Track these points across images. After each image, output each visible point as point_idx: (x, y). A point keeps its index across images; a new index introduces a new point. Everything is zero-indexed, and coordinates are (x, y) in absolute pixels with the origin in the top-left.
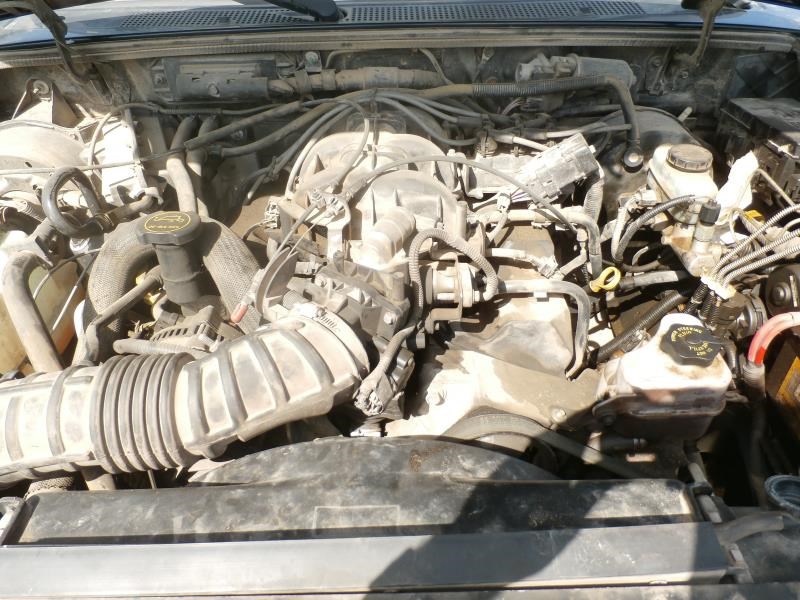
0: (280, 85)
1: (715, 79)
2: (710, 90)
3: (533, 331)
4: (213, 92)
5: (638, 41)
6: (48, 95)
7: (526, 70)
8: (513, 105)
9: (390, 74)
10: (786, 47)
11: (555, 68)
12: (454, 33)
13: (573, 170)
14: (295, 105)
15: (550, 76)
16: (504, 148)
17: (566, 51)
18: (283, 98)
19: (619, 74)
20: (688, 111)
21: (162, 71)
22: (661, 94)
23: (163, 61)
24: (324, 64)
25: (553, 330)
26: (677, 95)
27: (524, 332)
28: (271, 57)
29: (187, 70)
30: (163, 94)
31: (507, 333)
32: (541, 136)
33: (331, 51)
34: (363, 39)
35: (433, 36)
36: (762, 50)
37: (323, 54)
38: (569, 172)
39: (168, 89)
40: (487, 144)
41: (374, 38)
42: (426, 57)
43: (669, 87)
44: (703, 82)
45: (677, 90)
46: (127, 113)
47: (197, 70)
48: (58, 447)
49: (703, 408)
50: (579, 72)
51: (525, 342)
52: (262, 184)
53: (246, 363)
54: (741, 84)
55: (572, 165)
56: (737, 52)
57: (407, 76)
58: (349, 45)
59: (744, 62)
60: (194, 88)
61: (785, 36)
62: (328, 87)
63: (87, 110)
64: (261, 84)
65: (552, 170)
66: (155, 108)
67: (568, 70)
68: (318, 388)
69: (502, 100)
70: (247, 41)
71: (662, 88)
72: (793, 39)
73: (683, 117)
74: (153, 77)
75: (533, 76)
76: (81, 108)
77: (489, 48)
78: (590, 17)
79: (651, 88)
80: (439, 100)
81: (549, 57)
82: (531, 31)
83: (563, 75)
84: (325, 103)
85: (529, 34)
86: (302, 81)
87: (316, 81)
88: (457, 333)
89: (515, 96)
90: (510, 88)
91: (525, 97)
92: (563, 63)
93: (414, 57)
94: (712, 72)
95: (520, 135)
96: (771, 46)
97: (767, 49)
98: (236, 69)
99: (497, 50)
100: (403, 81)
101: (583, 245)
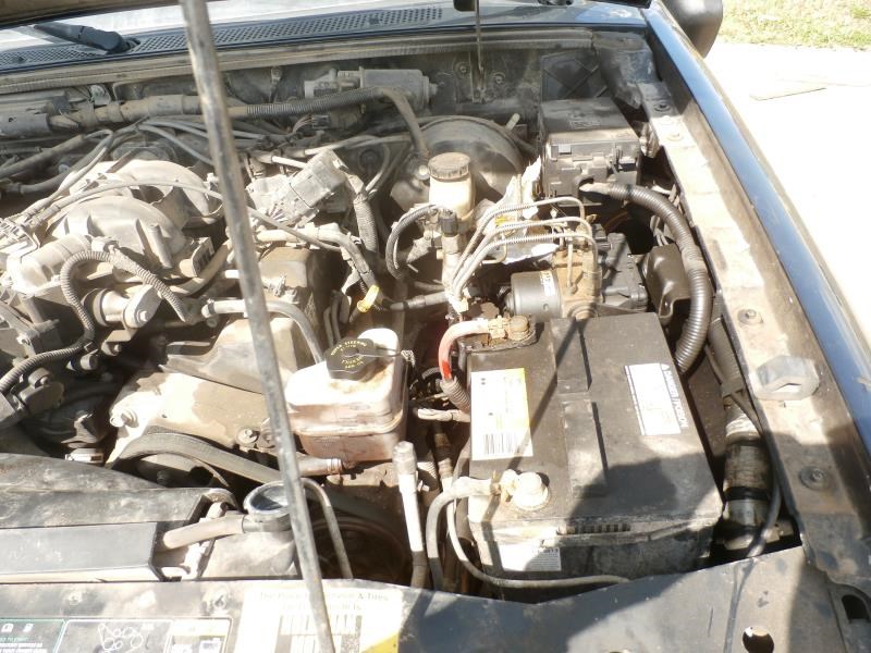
0: (62, 120)
1: (530, 82)
2: (529, 93)
5: (419, 49)
7: (309, 87)
8: (299, 124)
9: (174, 101)
10: (586, 42)
11: (340, 82)
12: (224, 56)
14: (78, 139)
15: (333, 91)
16: (271, 169)
18: (70, 132)
20: (516, 118)
22: (484, 102)
24: (111, 96)
26: (503, 101)
27: (236, 352)
28: (63, 93)
31: (219, 356)
32: (300, 154)
33: (114, 83)
34: (136, 69)
36: (558, 48)
38: (313, 189)
43: (489, 93)
44: (523, 85)
45: (501, 96)
50: (362, 85)
51: (243, 364)
54: (559, 86)
56: (541, 52)
57: (192, 103)
58: (125, 76)
59: (551, 61)
61: (581, 31)
62: (114, 119)
64: (43, 121)
67: (351, 84)
71: (483, 95)
72: (590, 33)
73: (512, 124)
75: (317, 93)
77: (277, 68)
78: (381, 26)
79: (471, 95)
81: (337, 73)
82: (300, 47)
83: (345, 89)
85: (299, 51)
86: (86, 114)
87: (101, 114)
88: (170, 356)
89: (300, 115)
92: (345, 77)
94: (526, 74)
95: (282, 154)
96: (566, 43)
97: (564, 46)
100: (188, 107)
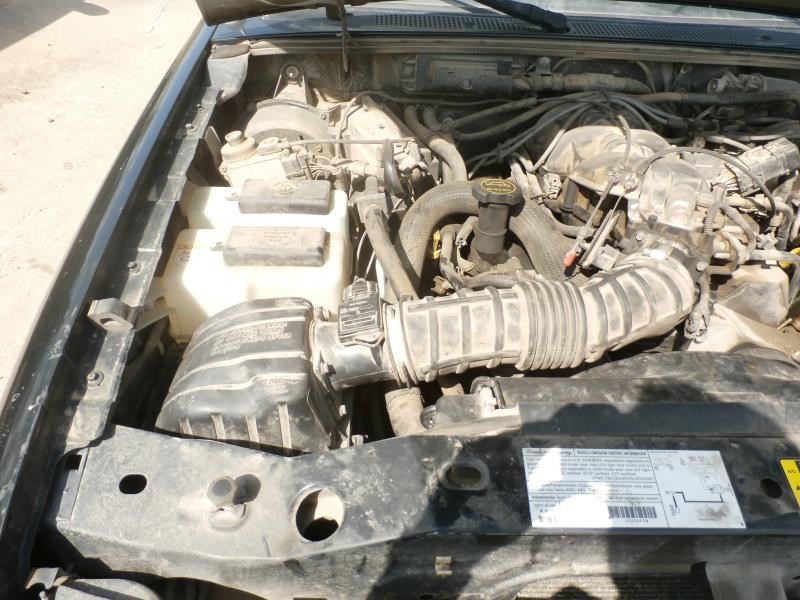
0: (522, 84)
3: (763, 291)
4: (466, 86)
6: (298, 80)
7: (721, 84)
8: (706, 112)
9: (610, 80)
11: (745, 84)
12: (672, 51)
13: (779, 167)
14: (533, 100)
15: (740, 90)
16: (709, 147)
17: (748, 70)
18: (519, 94)
21: (413, 65)
23: (417, 56)
24: (551, 68)
25: (779, 291)
27: (757, 291)
28: (509, 60)
29: (438, 65)
30: (407, 84)
31: (743, 291)
32: (746, 138)
33: (561, 58)
34: (597, 49)
35: (654, 52)
37: (554, 59)
39: (414, 80)
40: (700, 142)
42: (640, 68)
46: (368, 98)
47: (451, 66)
48: (499, 345)
50: (765, 88)
51: (755, 300)
52: (482, 168)
53: (632, 290)
55: (780, 163)
57: (622, 82)
58: (583, 54)
60: (449, 81)
62: (556, 87)
63: (322, 94)
64: (507, 81)
65: (763, 167)
66: (386, 96)
67: (756, 87)
70: (498, 45)
74: (403, 69)
75: (726, 89)
76: (317, 93)
77: (688, 64)
81: (736, 75)
82: (732, 52)
83: (751, 90)
84: (552, 101)
85: (730, 55)
86: (537, 81)
87: (548, 81)
89: (715, 105)
90: (701, 97)
91: (717, 106)
92: (753, 80)
93: (629, 68)
95: (727, 137)
98: (480, 67)
100: (618, 86)
101: (774, 229)
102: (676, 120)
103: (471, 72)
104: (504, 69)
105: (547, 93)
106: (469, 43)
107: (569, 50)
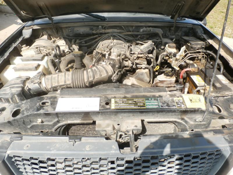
0: (94, 32)
1: (179, 33)
2: (178, 35)
3: (142, 74)
4: (81, 33)
5: (163, 25)
6: (46, 34)
7: (142, 30)
8: (139, 37)
9: (115, 30)
10: (191, 27)
11: (147, 30)
13: (150, 47)
14: (97, 36)
15: (146, 31)
16: (137, 44)
17: (149, 27)
18: (94, 34)
19: (160, 31)
20: (174, 39)
21: (70, 29)
22: (169, 36)
23: (71, 27)
24: (102, 28)
25: (146, 74)
26: (172, 36)
27: (141, 74)
28: (92, 27)
29: (76, 29)
30: (70, 34)
31: (137, 74)
32: (144, 41)
33: (104, 26)
34: (110, 24)
35: (124, 23)
36: (186, 27)
37: (102, 26)
38: (149, 48)
39: (71, 33)
40: (134, 43)
41: (112, 24)
42: (122, 27)
43: (170, 34)
44: (177, 33)
45: (172, 35)
46: (62, 38)
47: (78, 29)
48: (65, 82)
49: (171, 85)
50: (152, 30)
51: (141, 77)
52: (89, 52)
53: (95, 70)
54: (184, 34)
55: (149, 46)
56: (182, 27)
57: (119, 31)
58: (108, 25)
59: (184, 29)
60: (78, 32)
61: (191, 25)
62: (103, 33)
63: (53, 38)
64: (91, 32)
65: (146, 47)
66: (68, 37)
67: (150, 30)
68: (106, 75)
69: (137, 36)
70: (88, 24)
71: (169, 35)
72: (192, 25)
73: (173, 40)
74: (68, 30)
76: (52, 37)
77: (134, 26)
78: (154, 20)
79: (167, 35)
80: (125, 35)
81: (146, 28)
83: (148, 31)
84: (104, 35)
85: (142, 23)
86: (98, 31)
87: (101, 31)
88: (128, 75)
89: (140, 35)
90: (138, 33)
91: (141, 35)
92: (148, 29)
93: (120, 27)
94: (178, 32)
95: (140, 41)
96: (188, 26)
97: (188, 27)
98: (86, 29)
99: (136, 26)
101: (152, 62)
102: (131, 38)
103: (82, 30)
104: (92, 29)
105: (101, 34)
106: (82, 24)
107: (105, 24)
